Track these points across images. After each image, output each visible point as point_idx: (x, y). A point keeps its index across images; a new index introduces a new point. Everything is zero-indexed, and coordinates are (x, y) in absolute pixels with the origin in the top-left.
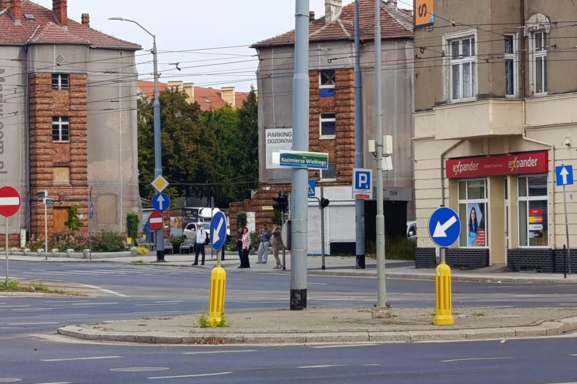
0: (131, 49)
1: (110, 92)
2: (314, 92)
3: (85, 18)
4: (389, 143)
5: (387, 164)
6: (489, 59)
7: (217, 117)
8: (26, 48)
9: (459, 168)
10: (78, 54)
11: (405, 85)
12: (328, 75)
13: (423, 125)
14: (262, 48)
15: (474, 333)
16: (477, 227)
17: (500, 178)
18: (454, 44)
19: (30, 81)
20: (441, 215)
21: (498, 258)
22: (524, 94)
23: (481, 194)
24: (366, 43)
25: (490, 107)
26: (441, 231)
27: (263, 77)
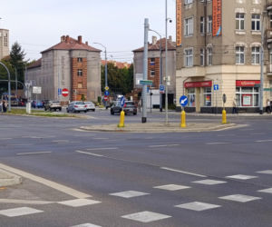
0: (99, 51)
1: (94, 63)
2: (149, 64)
3: (87, 43)
4: (169, 78)
5: (168, 84)
6: (196, 55)
7: (123, 70)
8: (70, 51)
9: (188, 85)
10: (85, 52)
11: (173, 62)
12: (153, 59)
13: (178, 73)
14: (135, 52)
15: (191, 129)
16: (193, 101)
17: (199, 88)
18: (187, 51)
19: (71, 60)
20: (183, 98)
21: (198, 109)
22: (206, 65)
23: (193, 92)
24: (163, 51)
25: (196, 69)
26: (183, 102)
27: (135, 59)
